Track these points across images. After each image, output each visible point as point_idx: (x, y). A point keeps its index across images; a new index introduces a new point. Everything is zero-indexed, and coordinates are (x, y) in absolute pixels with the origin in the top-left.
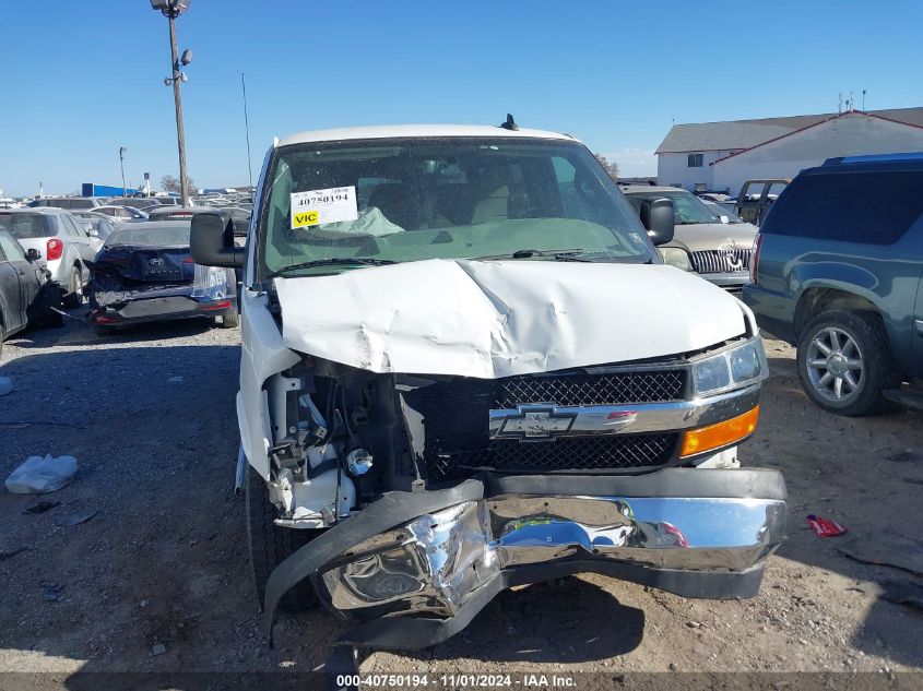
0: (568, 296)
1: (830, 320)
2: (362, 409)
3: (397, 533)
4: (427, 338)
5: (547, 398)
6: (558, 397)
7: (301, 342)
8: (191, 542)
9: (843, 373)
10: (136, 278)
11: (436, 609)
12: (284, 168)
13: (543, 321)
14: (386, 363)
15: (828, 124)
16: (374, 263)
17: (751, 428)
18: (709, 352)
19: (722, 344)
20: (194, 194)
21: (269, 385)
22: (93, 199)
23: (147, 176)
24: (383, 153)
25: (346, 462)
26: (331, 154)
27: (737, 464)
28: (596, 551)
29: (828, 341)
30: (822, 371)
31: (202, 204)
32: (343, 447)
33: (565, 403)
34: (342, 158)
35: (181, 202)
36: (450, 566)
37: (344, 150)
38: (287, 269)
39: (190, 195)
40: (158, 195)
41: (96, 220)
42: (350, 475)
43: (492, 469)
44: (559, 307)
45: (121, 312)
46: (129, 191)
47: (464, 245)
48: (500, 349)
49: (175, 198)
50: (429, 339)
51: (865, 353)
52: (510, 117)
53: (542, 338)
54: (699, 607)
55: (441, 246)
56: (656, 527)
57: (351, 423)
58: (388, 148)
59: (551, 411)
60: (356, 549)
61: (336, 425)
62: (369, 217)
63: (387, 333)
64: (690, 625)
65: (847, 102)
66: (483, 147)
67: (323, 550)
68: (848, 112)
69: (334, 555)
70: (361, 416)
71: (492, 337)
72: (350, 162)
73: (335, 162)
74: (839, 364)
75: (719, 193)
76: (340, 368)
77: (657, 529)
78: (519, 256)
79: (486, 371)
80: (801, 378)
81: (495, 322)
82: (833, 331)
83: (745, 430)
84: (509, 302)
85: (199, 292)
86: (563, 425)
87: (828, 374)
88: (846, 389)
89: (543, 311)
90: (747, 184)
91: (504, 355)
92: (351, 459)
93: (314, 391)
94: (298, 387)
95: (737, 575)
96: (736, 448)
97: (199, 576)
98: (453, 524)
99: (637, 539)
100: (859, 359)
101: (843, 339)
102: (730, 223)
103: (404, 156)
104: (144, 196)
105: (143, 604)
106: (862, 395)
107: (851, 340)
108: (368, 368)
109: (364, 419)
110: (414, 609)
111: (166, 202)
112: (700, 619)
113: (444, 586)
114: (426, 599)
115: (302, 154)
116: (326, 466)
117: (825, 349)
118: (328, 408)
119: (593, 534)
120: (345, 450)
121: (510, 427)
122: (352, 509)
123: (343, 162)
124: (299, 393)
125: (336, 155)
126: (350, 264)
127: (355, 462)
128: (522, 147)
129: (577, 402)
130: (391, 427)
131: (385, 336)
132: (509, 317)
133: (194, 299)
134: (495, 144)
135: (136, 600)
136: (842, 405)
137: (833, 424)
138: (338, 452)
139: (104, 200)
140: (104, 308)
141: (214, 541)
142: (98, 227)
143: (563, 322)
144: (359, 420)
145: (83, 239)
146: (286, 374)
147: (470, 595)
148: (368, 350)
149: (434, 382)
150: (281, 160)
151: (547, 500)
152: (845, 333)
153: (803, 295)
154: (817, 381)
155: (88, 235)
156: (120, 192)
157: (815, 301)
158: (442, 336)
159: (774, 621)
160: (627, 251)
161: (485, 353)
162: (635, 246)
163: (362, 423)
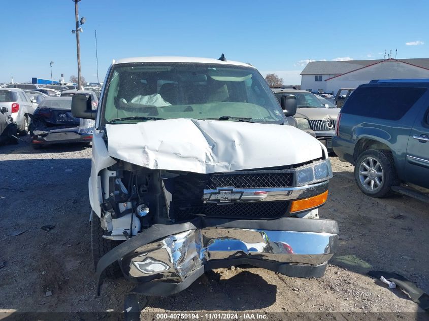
0: (242, 137)
1: (370, 154)
2: (145, 186)
3: (157, 243)
4: (176, 154)
5: (230, 185)
6: (235, 184)
7: (117, 154)
8: (68, 245)
9: (374, 178)
10: (53, 123)
11: (175, 278)
12: (116, 74)
13: (230, 149)
14: (156, 165)
15: (380, 64)
16: (155, 119)
17: (324, 201)
18: (304, 166)
19: (310, 162)
20: (85, 85)
21: (102, 173)
22: (37, 85)
23: (62, 75)
24: (163, 69)
25: (136, 210)
26: (138, 69)
27: (318, 217)
28: (250, 254)
29: (368, 164)
30: (365, 177)
31: (88, 89)
32: (136, 203)
33: (238, 187)
34: (143, 71)
35: (78, 88)
36: (182, 259)
37: (144, 67)
38: (114, 120)
39: (82, 85)
40: (67, 84)
41: (36, 95)
42: (138, 216)
43: (205, 215)
44: (237, 142)
45: (45, 138)
46: (54, 82)
47: (198, 113)
48: (210, 161)
49: (75, 86)
50: (177, 155)
51: (384, 169)
52: (223, 55)
53: (229, 156)
54: (299, 282)
55: (187, 113)
56: (277, 244)
57: (139, 192)
58: (165, 67)
59: (232, 190)
60: (139, 250)
61: (133, 193)
62: (155, 98)
63: (157, 151)
64: (294, 290)
65: (388, 55)
66: (209, 68)
67: (123, 250)
68: (389, 59)
69: (128, 252)
70: (145, 189)
71: (206, 155)
72: (147, 73)
73: (140, 72)
74: (373, 174)
75: (329, 94)
76: (135, 166)
77: (278, 245)
78: (223, 119)
79: (203, 170)
80: (356, 180)
81: (208, 148)
82: (371, 159)
83: (321, 201)
84: (215, 139)
85: (82, 130)
86: (237, 197)
87: (368, 178)
88: (375, 185)
89: (230, 144)
90: (340, 90)
91: (212, 163)
92: (139, 209)
93: (123, 177)
94: (115, 175)
95: (314, 267)
96: (317, 209)
97: (71, 261)
98: (184, 240)
99: (268, 249)
100: (381, 172)
101: (375, 162)
102: (329, 108)
103: (172, 71)
104: (61, 84)
105: (43, 273)
106: (382, 188)
107: (378, 163)
108: (147, 167)
109: (145, 191)
110: (165, 278)
111: (71, 88)
112: (298, 287)
113: (178, 268)
114: (170, 274)
115: (125, 68)
116: (127, 212)
117: (367, 167)
118: (129, 185)
119: (249, 246)
120: (137, 204)
121: (213, 197)
122: (138, 232)
123: (143, 73)
124: (115, 178)
125: (141, 69)
126: (143, 119)
127: (140, 211)
128: (228, 69)
129: (244, 186)
130: (158, 195)
131: (156, 152)
132: (214, 146)
133: (79, 134)
134: (215, 67)
135: (40, 271)
136: (374, 193)
137: (369, 201)
138: (133, 206)
139: (42, 86)
140: (37, 136)
141: (79, 245)
142: (37, 98)
143: (239, 149)
144: (143, 191)
145: (30, 104)
146: (109, 169)
147: (191, 272)
148: (148, 158)
149: (179, 175)
150: (115, 71)
151: (229, 230)
152: (375, 159)
153: (358, 142)
154: (363, 181)
155: (32, 102)
156: (50, 82)
157: (364, 144)
158: (183, 153)
159: (332, 288)
160: (273, 118)
161: (202, 162)
162: (277, 116)
163: (144, 193)
